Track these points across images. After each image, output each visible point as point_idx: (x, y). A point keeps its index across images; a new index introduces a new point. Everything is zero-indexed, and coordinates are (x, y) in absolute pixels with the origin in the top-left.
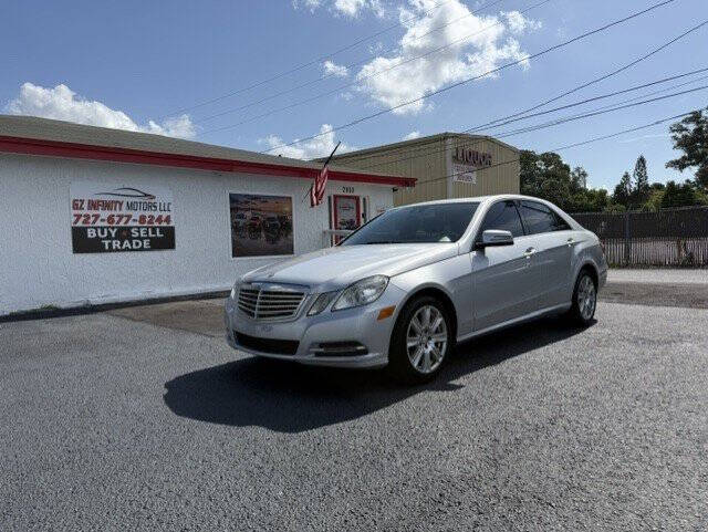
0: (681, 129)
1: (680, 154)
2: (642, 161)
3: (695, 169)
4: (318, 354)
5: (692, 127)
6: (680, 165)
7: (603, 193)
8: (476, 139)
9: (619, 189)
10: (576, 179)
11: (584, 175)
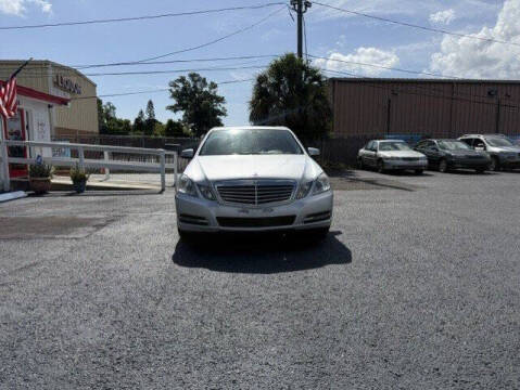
0: (175, 86)
1: (173, 102)
2: (150, 103)
3: (182, 113)
4: (306, 222)
5: (181, 85)
6: (174, 109)
7: (127, 122)
8: (67, 69)
9: (137, 120)
10: (108, 111)
11: (114, 108)
